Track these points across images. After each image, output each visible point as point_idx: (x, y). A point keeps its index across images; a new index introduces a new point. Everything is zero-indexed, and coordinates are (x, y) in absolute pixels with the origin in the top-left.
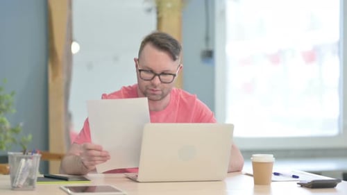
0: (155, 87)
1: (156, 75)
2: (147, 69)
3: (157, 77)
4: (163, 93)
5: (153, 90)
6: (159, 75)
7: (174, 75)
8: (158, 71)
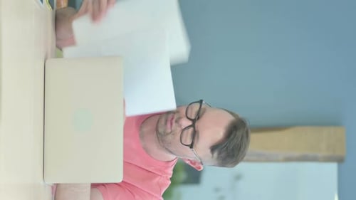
0: (176, 122)
1: (194, 121)
2: (201, 112)
3: (190, 123)
4: (168, 134)
5: (172, 119)
6: (193, 126)
7: (191, 146)
8: (199, 124)
